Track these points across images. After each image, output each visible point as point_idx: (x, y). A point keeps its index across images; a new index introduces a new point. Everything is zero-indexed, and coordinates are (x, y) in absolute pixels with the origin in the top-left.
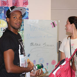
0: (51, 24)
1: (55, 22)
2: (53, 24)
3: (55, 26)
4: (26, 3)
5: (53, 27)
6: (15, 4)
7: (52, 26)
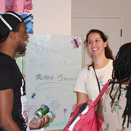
0: (72, 42)
1: (77, 39)
2: (74, 43)
3: (78, 47)
4: (29, 7)
5: (74, 47)
6: (10, 8)
7: (73, 45)
